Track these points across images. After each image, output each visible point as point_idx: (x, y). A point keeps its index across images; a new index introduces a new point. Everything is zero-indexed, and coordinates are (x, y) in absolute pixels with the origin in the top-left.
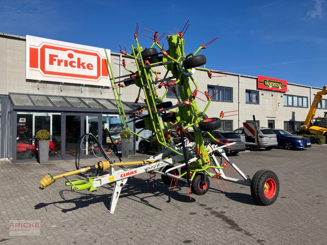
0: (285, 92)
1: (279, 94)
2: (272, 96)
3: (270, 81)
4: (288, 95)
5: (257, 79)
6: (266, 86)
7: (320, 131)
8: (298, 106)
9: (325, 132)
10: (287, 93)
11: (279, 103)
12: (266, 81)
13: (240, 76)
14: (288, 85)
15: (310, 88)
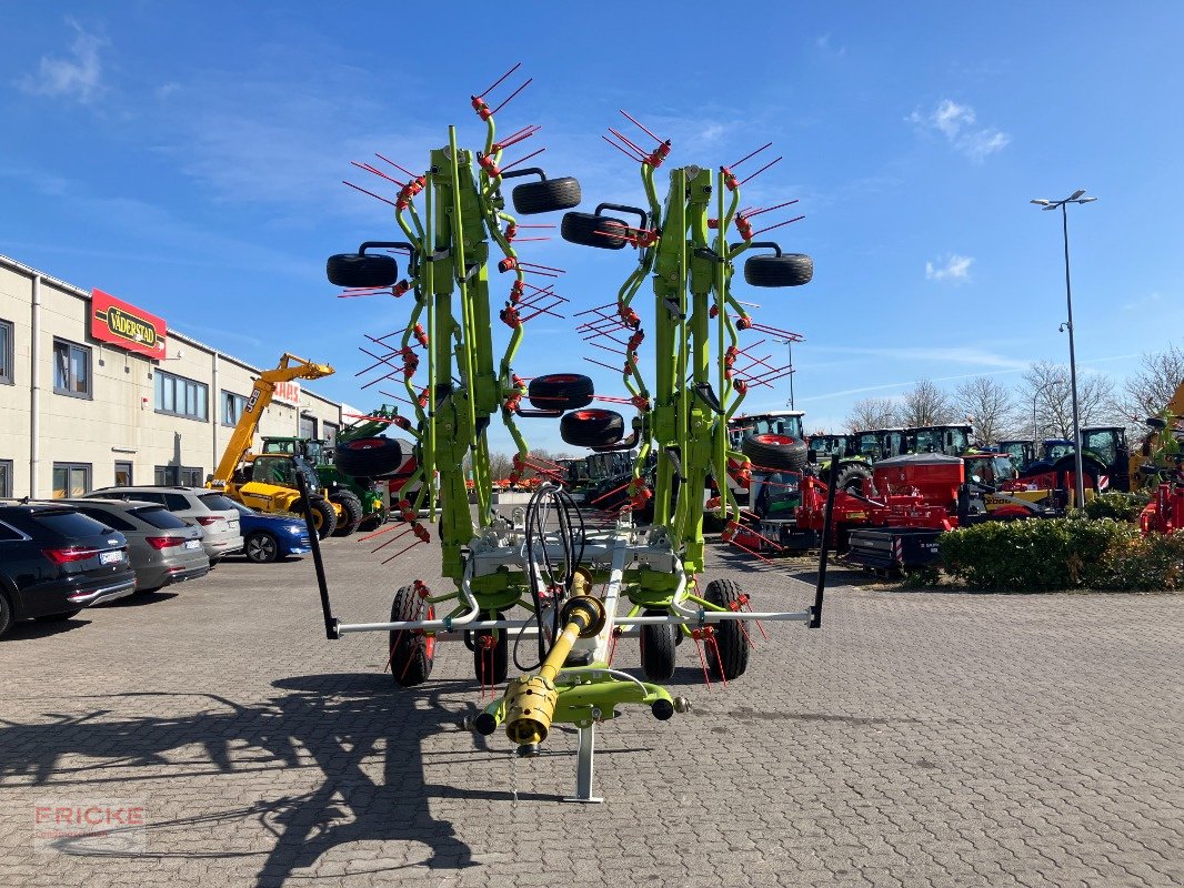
0: (157, 362)
1: (144, 367)
2: (127, 370)
3: (127, 317)
4: (164, 374)
5: (88, 301)
6: (114, 330)
7: (276, 499)
8: (186, 415)
9: (291, 499)
10: (163, 365)
11: (145, 400)
12: (115, 312)
13: (38, 279)
14: (168, 339)
15: (213, 354)
